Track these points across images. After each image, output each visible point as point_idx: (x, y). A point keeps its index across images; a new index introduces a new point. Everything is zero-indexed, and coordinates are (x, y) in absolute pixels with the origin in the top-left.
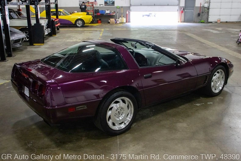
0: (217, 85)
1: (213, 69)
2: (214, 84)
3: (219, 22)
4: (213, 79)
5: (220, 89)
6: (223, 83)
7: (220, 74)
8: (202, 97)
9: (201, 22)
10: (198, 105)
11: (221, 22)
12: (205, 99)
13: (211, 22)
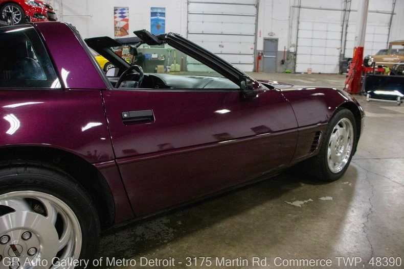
0: (339, 154)
1: (333, 117)
2: (332, 151)
3: (310, 73)
4: (330, 140)
5: (344, 163)
6: (349, 149)
7: (344, 128)
8: (304, 183)
9: (286, 72)
10: (298, 203)
11: (313, 73)
12: (313, 187)
13: (300, 73)
